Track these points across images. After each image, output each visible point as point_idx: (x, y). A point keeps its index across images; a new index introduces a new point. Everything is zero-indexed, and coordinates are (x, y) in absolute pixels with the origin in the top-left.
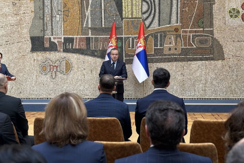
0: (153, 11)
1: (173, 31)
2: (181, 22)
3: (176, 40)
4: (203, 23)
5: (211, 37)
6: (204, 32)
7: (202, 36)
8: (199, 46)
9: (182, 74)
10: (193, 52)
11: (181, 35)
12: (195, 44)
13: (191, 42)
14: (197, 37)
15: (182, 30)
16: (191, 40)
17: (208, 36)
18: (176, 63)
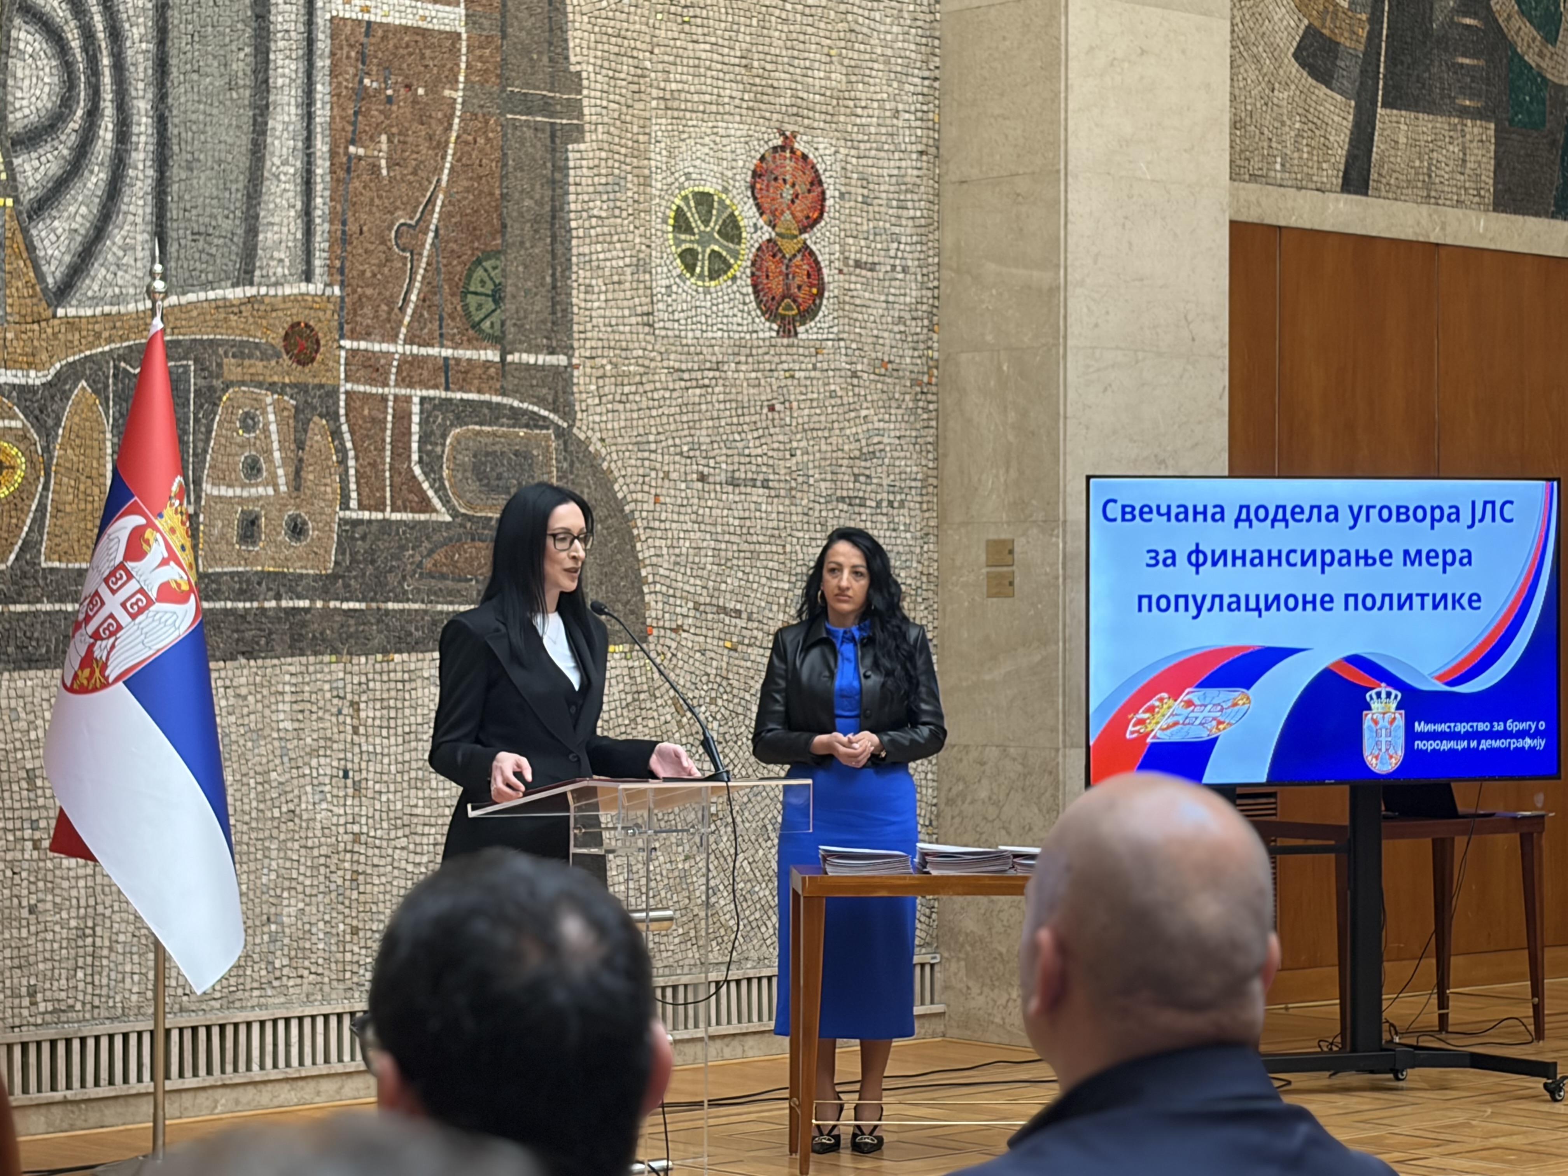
0: (106, 133)
1: (278, 356)
2: (341, 271)
3: (300, 445)
4: (497, 296)
5: (560, 433)
6: (510, 383)
7: (495, 413)
8: (469, 505)
9: (346, 776)
10: (428, 564)
11: (335, 391)
12: (440, 490)
13: (417, 470)
14: (460, 421)
15: (347, 343)
16: (415, 446)
17: (535, 421)
18: (293, 664)
